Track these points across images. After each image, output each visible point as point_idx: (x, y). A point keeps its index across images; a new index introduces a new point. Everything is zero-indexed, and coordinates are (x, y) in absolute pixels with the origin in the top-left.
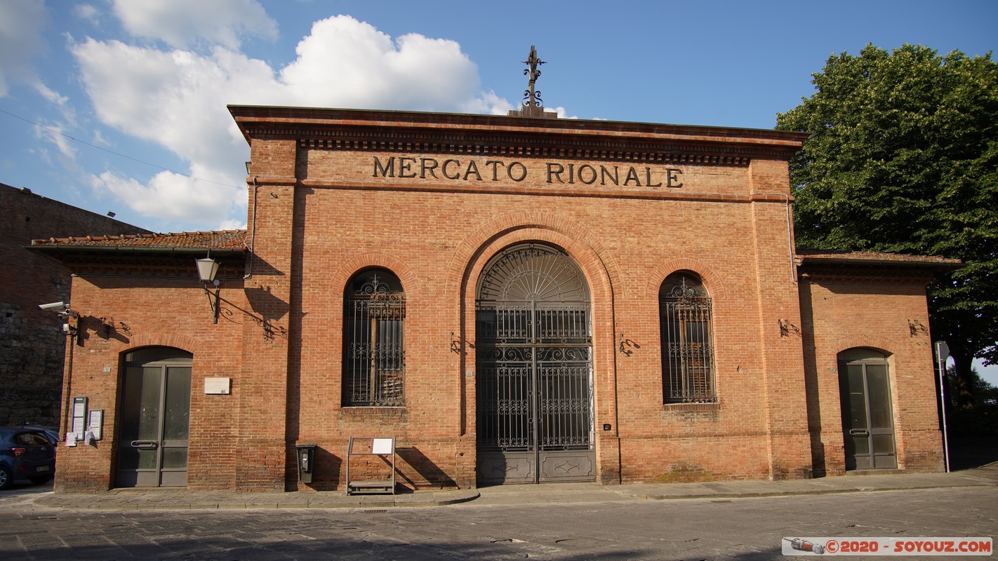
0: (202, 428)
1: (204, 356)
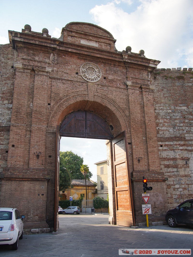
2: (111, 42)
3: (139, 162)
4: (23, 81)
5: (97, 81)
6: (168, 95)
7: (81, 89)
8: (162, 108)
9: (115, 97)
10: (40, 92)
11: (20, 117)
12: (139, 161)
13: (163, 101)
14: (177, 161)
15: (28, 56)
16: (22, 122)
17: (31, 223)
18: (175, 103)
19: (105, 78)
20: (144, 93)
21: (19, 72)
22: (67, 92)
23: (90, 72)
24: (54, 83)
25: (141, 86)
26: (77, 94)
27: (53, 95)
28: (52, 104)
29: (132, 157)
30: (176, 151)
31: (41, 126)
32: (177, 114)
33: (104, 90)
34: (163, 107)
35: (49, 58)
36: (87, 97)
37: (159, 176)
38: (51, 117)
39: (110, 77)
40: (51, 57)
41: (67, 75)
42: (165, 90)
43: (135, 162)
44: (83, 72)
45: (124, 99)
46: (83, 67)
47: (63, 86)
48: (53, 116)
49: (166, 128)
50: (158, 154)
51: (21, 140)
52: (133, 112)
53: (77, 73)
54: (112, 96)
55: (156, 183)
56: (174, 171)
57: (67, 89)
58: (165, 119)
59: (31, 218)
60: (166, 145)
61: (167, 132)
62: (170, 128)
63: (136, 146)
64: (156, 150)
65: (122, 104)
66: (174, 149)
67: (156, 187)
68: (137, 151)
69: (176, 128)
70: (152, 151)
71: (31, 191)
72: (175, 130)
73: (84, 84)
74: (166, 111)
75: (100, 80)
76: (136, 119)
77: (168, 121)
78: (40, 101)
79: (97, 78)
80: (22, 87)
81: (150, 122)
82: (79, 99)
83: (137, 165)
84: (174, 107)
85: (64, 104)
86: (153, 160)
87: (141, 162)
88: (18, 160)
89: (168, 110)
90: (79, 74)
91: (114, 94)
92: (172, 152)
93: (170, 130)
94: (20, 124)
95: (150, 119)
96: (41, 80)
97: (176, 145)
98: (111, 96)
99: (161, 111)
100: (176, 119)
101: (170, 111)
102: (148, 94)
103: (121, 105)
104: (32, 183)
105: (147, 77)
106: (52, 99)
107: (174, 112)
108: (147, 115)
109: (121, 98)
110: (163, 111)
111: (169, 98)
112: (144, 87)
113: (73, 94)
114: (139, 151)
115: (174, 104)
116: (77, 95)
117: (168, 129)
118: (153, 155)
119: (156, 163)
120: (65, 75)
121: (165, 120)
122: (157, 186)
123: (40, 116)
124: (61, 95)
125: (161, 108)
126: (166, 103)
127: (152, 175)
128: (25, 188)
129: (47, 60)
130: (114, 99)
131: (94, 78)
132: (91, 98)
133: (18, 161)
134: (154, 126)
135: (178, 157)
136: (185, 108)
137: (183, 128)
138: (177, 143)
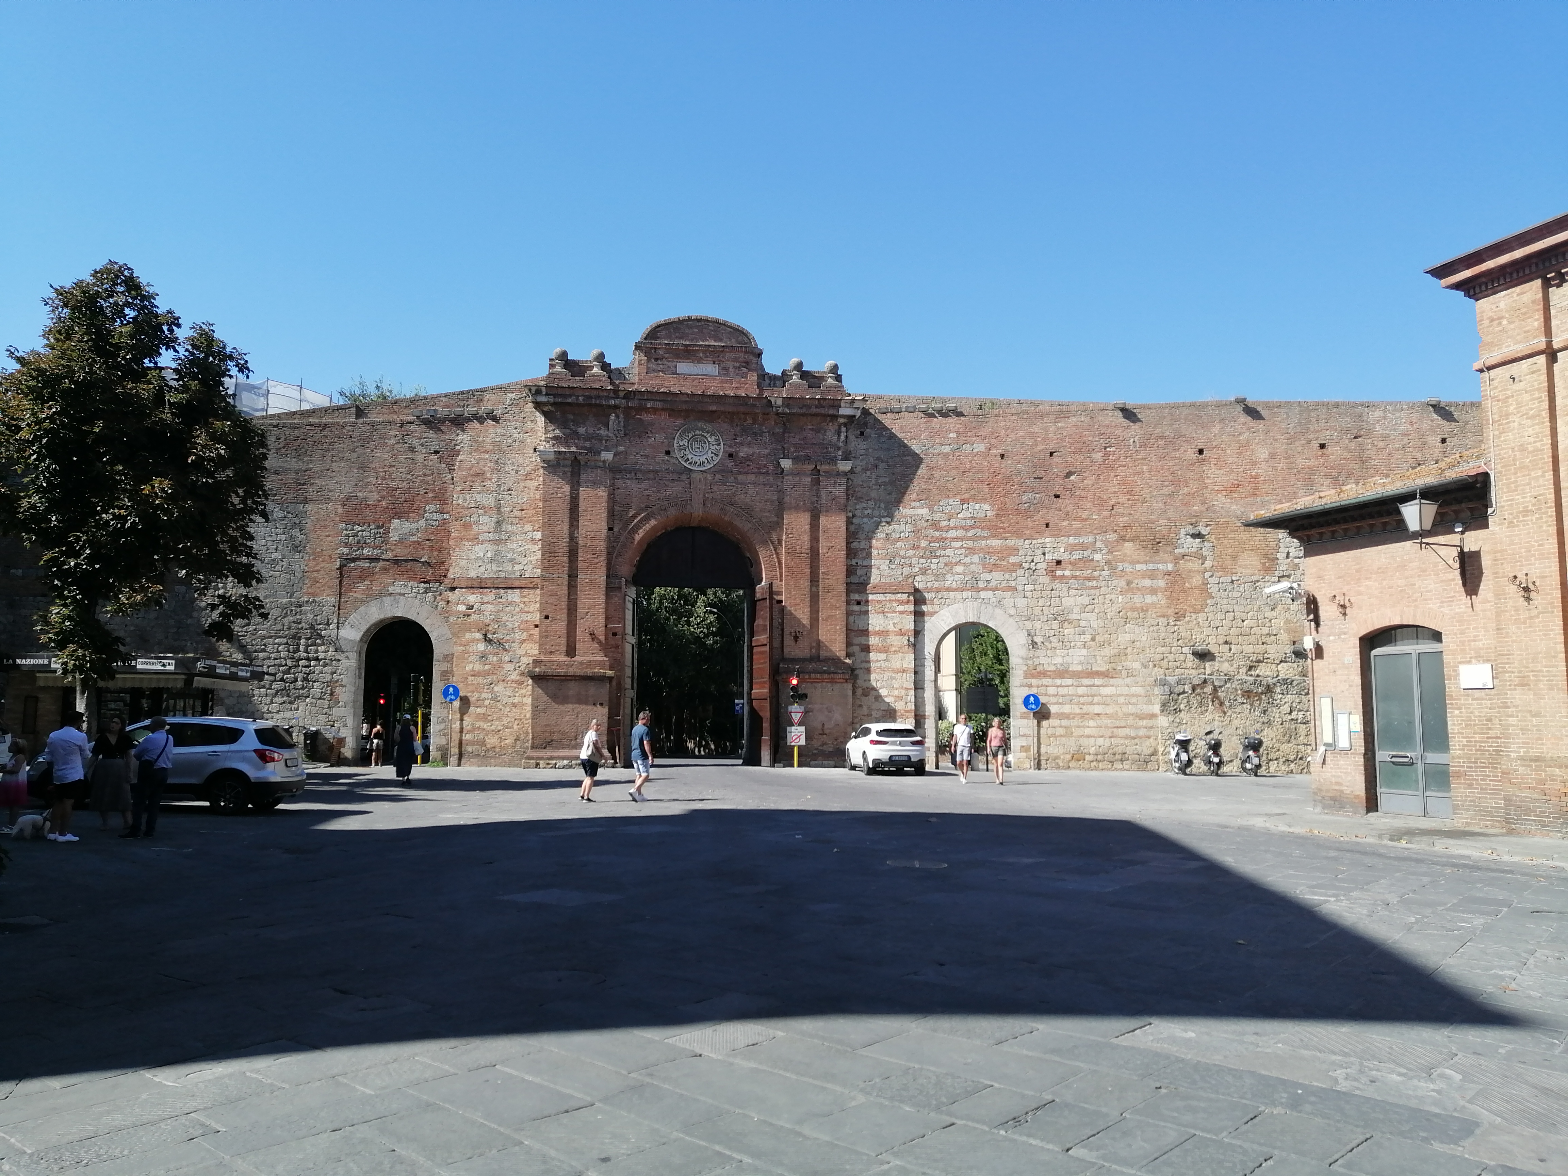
0: (1463, 737)
1: (1455, 634)
2: (751, 357)
3: (796, 641)
4: (559, 486)
5: (713, 465)
6: (887, 480)
7: (676, 489)
8: (869, 511)
9: (753, 498)
10: (591, 505)
11: (555, 561)
12: (796, 638)
13: (873, 494)
15: (565, 428)
16: (559, 571)
19: (731, 455)
20: (823, 482)
22: (646, 500)
23: (696, 446)
24: (619, 483)
25: (816, 466)
26: (669, 503)
27: (617, 508)
28: (616, 529)
29: (782, 630)
30: (889, 615)
31: (596, 576)
32: (903, 527)
33: (727, 486)
34: (873, 509)
35: (607, 425)
36: (688, 506)
37: (838, 671)
38: (614, 556)
39: (744, 452)
40: (611, 423)
41: (646, 459)
42: (882, 466)
43: (788, 641)
44: (681, 448)
45: (772, 502)
46: (681, 436)
47: (639, 486)
48: (620, 555)
49: (873, 561)
50: (847, 621)
51: (560, 605)
52: (791, 531)
53: (668, 453)
55: (829, 685)
56: (879, 659)
57: (646, 493)
60: (868, 601)
63: (793, 608)
65: (767, 514)
66: (886, 610)
67: (829, 694)
68: (794, 618)
69: (898, 562)
70: (830, 616)
71: (581, 697)
72: (894, 567)
73: (684, 477)
74: (879, 520)
75: (720, 462)
76: (798, 547)
77: (880, 545)
78: (591, 525)
79: (712, 457)
80: (556, 499)
81: (832, 550)
83: (791, 648)
84: (899, 509)
85: (641, 525)
86: (831, 635)
87: (801, 640)
89: (883, 517)
90: (672, 454)
91: (751, 490)
92: (881, 616)
94: (557, 576)
95: (833, 545)
96: (592, 479)
97: (889, 601)
98: (743, 497)
99: (865, 520)
101: (889, 520)
102: (835, 483)
104: (582, 684)
105: (836, 438)
106: (616, 518)
107: (896, 521)
108: (827, 535)
109: (766, 501)
110: (872, 521)
111: (889, 488)
112: (823, 467)
113: (660, 504)
114: (798, 618)
115: (901, 501)
117: (878, 562)
118: (831, 625)
119: (836, 643)
120: (642, 460)
122: (832, 692)
124: (634, 507)
125: (866, 512)
126: (880, 500)
127: (821, 669)
128: (571, 693)
129: (603, 432)
130: (750, 503)
131: (706, 458)
132: (697, 511)
133: (557, 644)
135: (891, 628)
136: (924, 511)
137: (914, 561)
138: (893, 597)
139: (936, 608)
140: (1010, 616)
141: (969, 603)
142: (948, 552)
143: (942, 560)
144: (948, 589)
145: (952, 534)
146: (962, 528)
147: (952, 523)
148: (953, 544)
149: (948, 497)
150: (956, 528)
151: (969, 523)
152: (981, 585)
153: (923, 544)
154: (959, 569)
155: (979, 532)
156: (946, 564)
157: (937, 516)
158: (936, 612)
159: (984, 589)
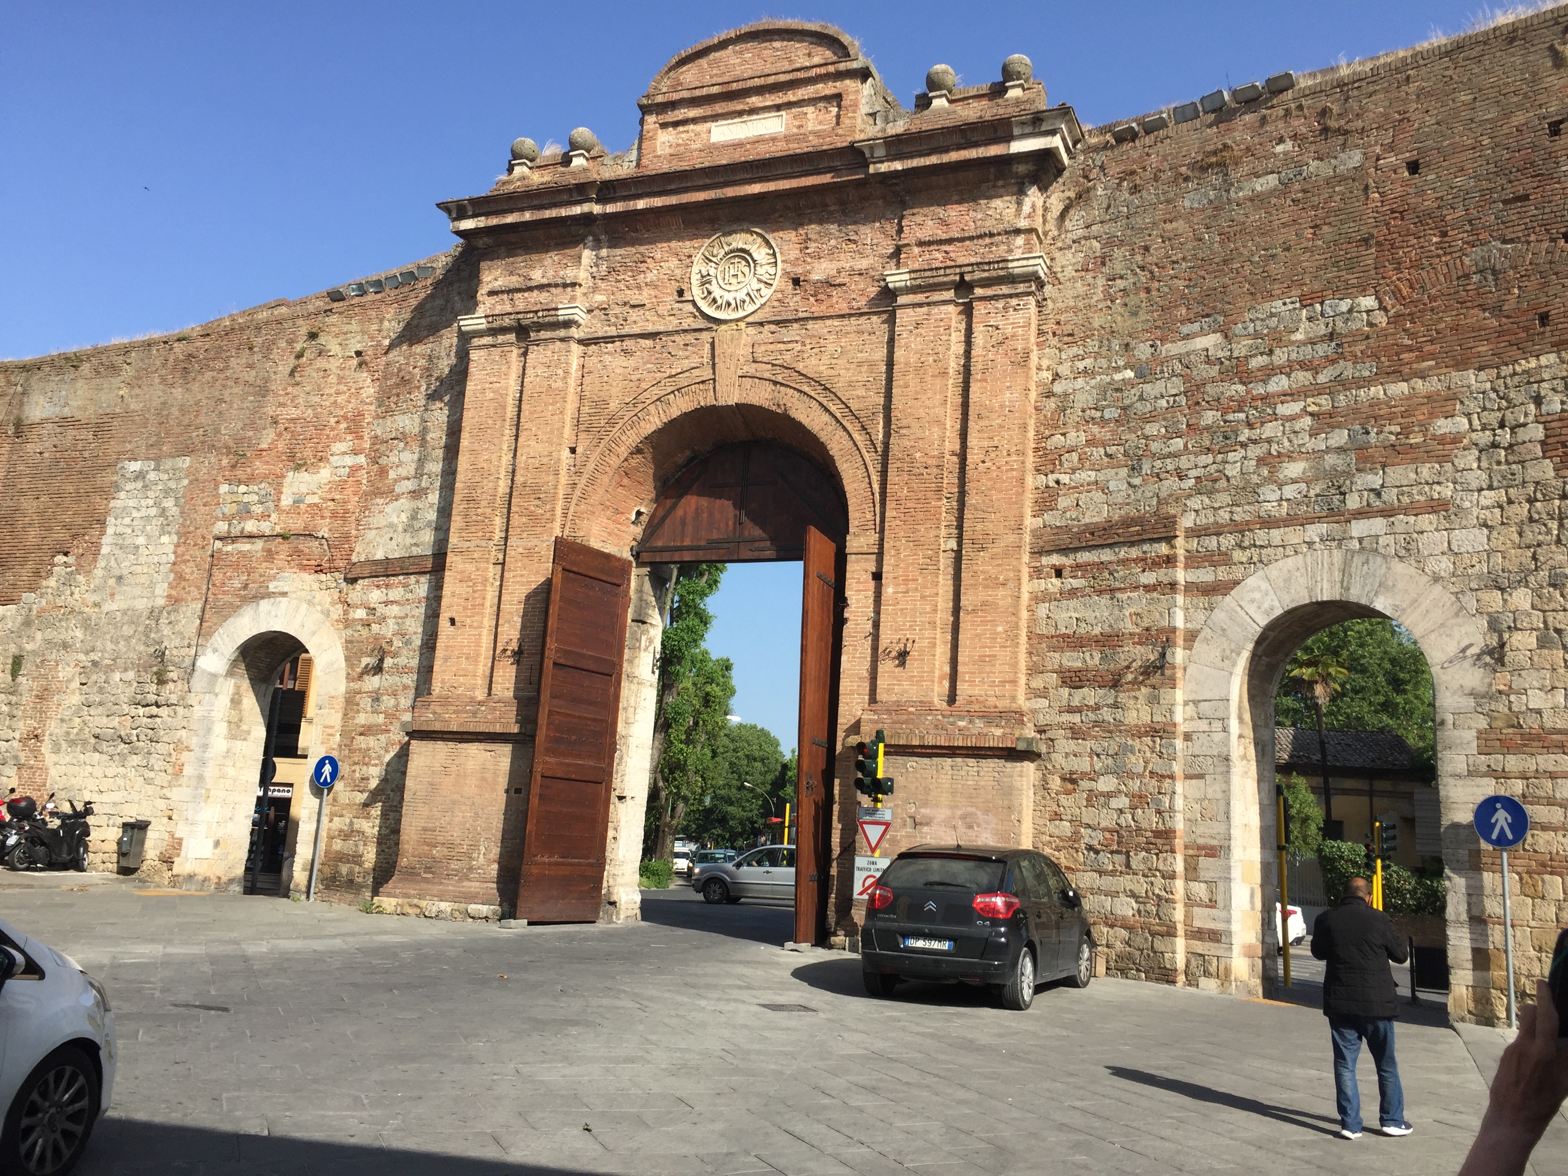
3: (905, 663)
4: (492, 379)
5: (758, 306)
6: (1128, 283)
7: (691, 360)
8: (1088, 362)
9: (834, 361)
10: (539, 409)
11: (474, 517)
12: (905, 656)
13: (1096, 325)
14: (1119, 650)
15: (511, 273)
16: (480, 534)
17: (478, 884)
18: (1159, 323)
19: (795, 282)
20: (980, 309)
21: (480, 347)
22: (635, 389)
23: (732, 272)
24: (593, 362)
25: (962, 275)
26: (672, 388)
27: (587, 409)
28: (579, 450)
30: (1121, 596)
31: (535, 542)
32: (1160, 387)
33: (784, 343)
34: (1096, 356)
35: (577, 259)
36: (710, 392)
37: (993, 730)
39: (820, 270)
40: (586, 254)
41: (642, 312)
43: (887, 663)
44: (703, 282)
45: (872, 364)
47: (625, 364)
49: (1093, 474)
50: (1014, 618)
51: (474, 598)
52: (904, 423)
53: (679, 294)
54: (817, 362)
55: (971, 763)
56: (1099, 702)
57: (635, 376)
58: (1094, 424)
59: (479, 868)
60: (1078, 566)
61: (1098, 496)
62: (1113, 471)
63: (902, 588)
64: (1004, 597)
65: (861, 392)
66: (1117, 585)
67: (970, 783)
68: (902, 610)
69: (1146, 468)
70: (984, 604)
71: (487, 775)
72: (1137, 481)
73: (702, 336)
74: (1108, 379)
75: (774, 298)
76: (918, 455)
77: (1109, 436)
78: (537, 445)
79: (758, 290)
80: (486, 404)
81: (993, 455)
82: (680, 406)
83: (894, 678)
84: (1152, 346)
85: (624, 438)
86: (981, 647)
87: (916, 660)
88: (463, 669)
89: (1117, 369)
90: (687, 296)
91: (831, 348)
92: (1105, 600)
93: (1112, 485)
94: (473, 543)
95: (996, 443)
96: (544, 360)
97: (1124, 562)
98: (813, 362)
99: (1079, 383)
100: (1150, 418)
101: (1129, 374)
102: (1005, 308)
103: (858, 397)
104: (489, 748)
105: (1011, 211)
106: (583, 428)
107: (1144, 374)
108: (982, 423)
109: (860, 364)
110: (1093, 383)
111: (1134, 300)
112: (978, 275)
113: (657, 392)
114: (912, 609)
115: (1156, 328)
116: (673, 392)
117: (1101, 477)
118: (984, 623)
119: (994, 665)
120: (634, 315)
121: (1095, 429)
122: (976, 778)
123: (537, 502)
124: (614, 405)
125: (1081, 366)
126: (1111, 334)
127: (953, 724)
128: (471, 765)
129: (570, 273)
131: (748, 294)
132: (725, 394)
133: (462, 673)
134: (1012, 478)
135: (1129, 627)
136: (1210, 341)
137: (1184, 462)
138: (1134, 552)
139: (1237, 572)
140: (1436, 579)
141: (1321, 553)
142: (1270, 430)
143: (1254, 451)
144: (1269, 523)
145: (1279, 384)
146: (1304, 365)
147: (1280, 357)
148: (1282, 410)
149: (1271, 297)
150: (1287, 370)
151: (1322, 349)
152: (1353, 502)
153: (1210, 417)
154: (1294, 469)
155: (1348, 370)
156: (1261, 461)
157: (1241, 348)
158: (1237, 583)
159: (1361, 514)
